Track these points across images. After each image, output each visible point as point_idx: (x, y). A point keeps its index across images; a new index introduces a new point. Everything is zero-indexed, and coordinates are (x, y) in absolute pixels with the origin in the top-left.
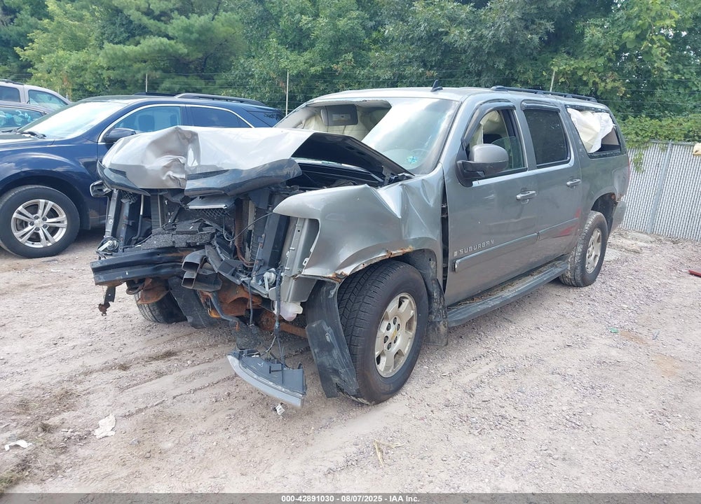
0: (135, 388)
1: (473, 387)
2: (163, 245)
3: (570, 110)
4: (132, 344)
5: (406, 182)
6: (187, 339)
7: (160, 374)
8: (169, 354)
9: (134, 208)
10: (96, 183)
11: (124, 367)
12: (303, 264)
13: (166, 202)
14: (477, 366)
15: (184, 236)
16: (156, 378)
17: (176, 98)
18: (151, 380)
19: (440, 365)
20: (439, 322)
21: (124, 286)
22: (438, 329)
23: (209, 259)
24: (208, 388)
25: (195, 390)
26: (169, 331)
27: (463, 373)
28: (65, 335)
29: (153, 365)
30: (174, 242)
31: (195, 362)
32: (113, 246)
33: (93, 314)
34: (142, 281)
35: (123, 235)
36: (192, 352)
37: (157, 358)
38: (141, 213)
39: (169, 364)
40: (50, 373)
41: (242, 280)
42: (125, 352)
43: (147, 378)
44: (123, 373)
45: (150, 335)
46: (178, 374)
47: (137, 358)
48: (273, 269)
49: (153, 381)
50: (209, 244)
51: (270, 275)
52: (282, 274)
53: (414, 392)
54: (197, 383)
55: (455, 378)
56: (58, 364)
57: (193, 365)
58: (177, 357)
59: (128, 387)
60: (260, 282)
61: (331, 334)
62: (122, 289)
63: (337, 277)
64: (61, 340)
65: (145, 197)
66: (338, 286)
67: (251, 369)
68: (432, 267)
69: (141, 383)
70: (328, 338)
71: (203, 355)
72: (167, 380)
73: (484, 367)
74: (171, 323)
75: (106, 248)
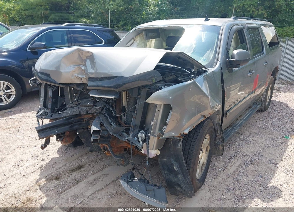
0: (66, 192)
1: (237, 176)
2: (74, 113)
3: (262, 27)
4: (59, 162)
5: (205, 74)
6: (86, 156)
7: (77, 181)
8: (79, 167)
9: (55, 93)
10: (33, 79)
11: (57, 178)
12: (163, 130)
13: (73, 88)
14: (234, 162)
15: (85, 108)
16: (76, 184)
17: (64, 25)
18: (73, 186)
19: (216, 163)
20: (219, 145)
21: (55, 137)
22: (218, 148)
23: (104, 124)
24: (104, 189)
25: (98, 191)
26: (76, 152)
27: (229, 167)
28: (23, 158)
29: (73, 175)
30: (80, 111)
31: (94, 172)
32: (45, 112)
33: (36, 144)
34: (64, 133)
35: (50, 107)
36: (91, 165)
37: (73, 170)
38: (59, 95)
39: (80, 174)
40: (19, 185)
41: (126, 138)
42: (56, 167)
43: (71, 185)
44: (57, 182)
45: (68, 155)
46: (86, 180)
47: (63, 172)
48: (142, 131)
49: (75, 186)
50: (101, 113)
51: (141, 135)
52: (149, 134)
53: (209, 182)
54: (98, 186)
55: (226, 171)
56: (21, 179)
57: (94, 174)
58: (84, 169)
59: (62, 192)
60: (136, 139)
61: (177, 166)
62: (53, 139)
63: (182, 135)
64: (21, 162)
65: (60, 87)
66: (182, 140)
67: (135, 189)
68: (218, 118)
69: (68, 189)
70: (175, 168)
71: (97, 166)
72: (82, 184)
73: (237, 162)
74: (77, 147)
75: (41, 114)
